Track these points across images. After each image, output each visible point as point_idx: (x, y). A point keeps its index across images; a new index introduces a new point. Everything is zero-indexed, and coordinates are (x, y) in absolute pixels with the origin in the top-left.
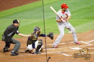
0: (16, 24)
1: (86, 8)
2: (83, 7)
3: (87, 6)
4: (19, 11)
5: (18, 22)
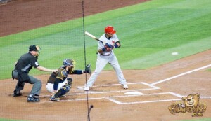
0: (33, 53)
1: (151, 31)
2: (147, 30)
3: (152, 29)
4: (46, 33)
5: (38, 49)
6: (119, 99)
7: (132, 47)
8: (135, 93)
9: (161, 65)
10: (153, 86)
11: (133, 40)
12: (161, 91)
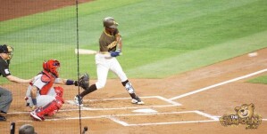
6: (125, 119)
7: (145, 47)
8: (148, 111)
9: (185, 73)
10: (172, 102)
11: (147, 38)
12: (183, 109)
